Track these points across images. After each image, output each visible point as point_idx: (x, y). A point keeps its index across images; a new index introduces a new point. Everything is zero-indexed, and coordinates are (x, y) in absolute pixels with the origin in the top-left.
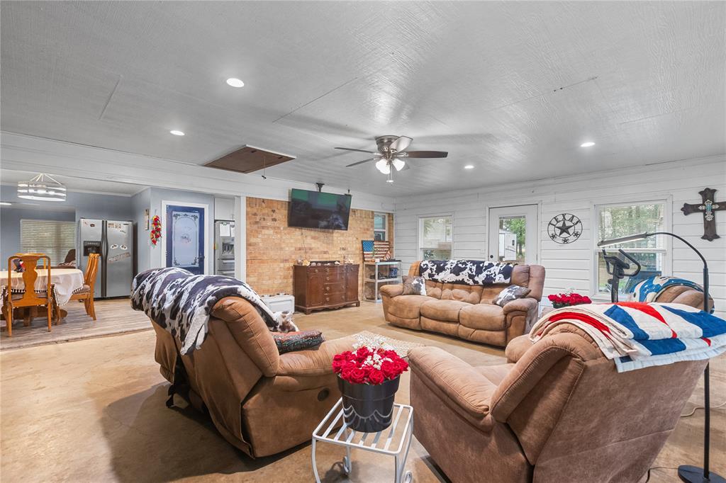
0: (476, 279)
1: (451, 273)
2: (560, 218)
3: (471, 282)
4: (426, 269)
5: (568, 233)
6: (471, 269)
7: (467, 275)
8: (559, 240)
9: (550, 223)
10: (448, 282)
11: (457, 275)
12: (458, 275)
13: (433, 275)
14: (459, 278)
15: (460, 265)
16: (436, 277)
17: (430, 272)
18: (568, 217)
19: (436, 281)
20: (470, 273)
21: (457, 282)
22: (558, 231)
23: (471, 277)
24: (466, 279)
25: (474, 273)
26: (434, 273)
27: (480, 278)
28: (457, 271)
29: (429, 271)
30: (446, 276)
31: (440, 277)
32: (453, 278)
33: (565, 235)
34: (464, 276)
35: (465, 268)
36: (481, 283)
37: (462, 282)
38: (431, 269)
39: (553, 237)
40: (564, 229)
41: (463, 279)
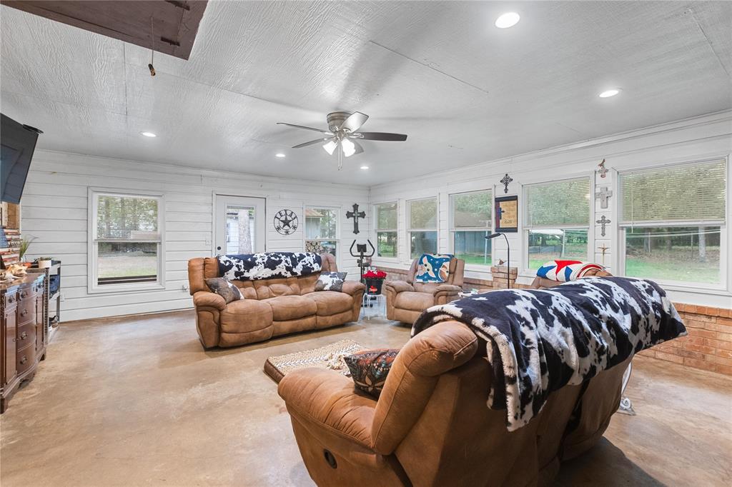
0: (294, 270)
1: (265, 267)
2: (283, 213)
3: (289, 274)
4: (231, 267)
5: (289, 226)
6: (286, 261)
7: (284, 267)
8: (282, 231)
9: (276, 217)
10: (263, 279)
11: (272, 270)
12: (273, 268)
13: (242, 273)
14: (276, 272)
15: (273, 258)
16: (246, 274)
17: (237, 270)
18: (289, 213)
19: (247, 279)
20: (287, 265)
21: (273, 277)
22: (282, 224)
23: (288, 269)
24: (283, 272)
25: (291, 265)
26: (242, 270)
27: (298, 269)
28: (271, 264)
29: (235, 269)
30: (259, 272)
31: (252, 273)
32: (268, 273)
33: (286, 227)
34: (281, 269)
35: (280, 261)
36: (299, 274)
37: (279, 276)
38: (237, 266)
39: (278, 229)
40: (286, 223)
41: (280, 273)
